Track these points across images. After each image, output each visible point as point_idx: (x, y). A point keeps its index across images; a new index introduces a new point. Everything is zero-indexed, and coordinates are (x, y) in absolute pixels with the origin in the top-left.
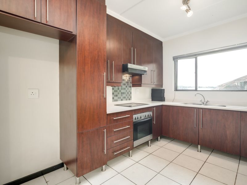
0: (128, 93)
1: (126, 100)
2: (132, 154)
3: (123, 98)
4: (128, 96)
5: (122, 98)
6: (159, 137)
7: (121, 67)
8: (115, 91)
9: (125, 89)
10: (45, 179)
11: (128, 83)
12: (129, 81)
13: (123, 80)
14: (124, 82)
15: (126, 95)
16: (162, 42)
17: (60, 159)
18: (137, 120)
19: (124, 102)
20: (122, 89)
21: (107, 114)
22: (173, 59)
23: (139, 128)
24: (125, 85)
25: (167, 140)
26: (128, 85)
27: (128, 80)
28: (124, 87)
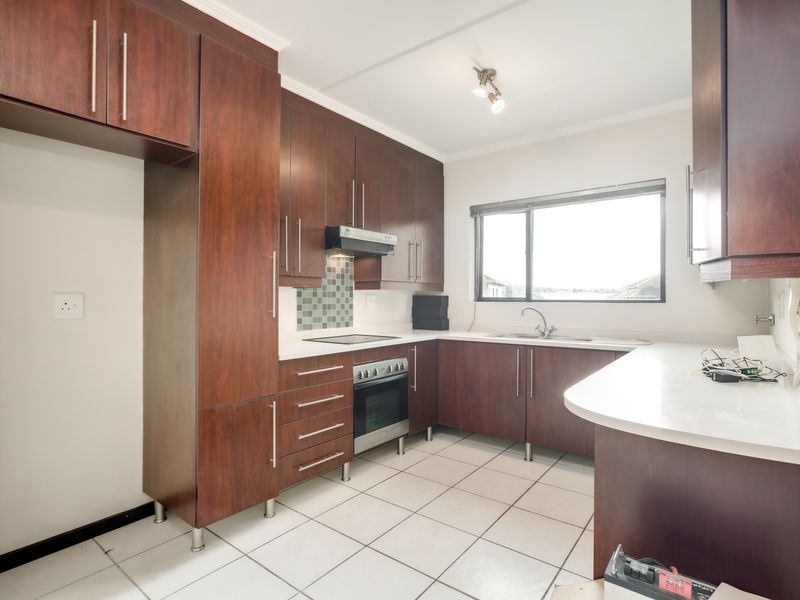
0: (343, 307)
1: (338, 325)
2: (349, 474)
3: (329, 319)
4: (343, 314)
5: (324, 320)
6: (429, 429)
7: (322, 234)
8: (305, 301)
9: (334, 295)
10: (101, 547)
11: (343, 277)
12: (347, 272)
13: (329, 270)
14: (331, 276)
15: (338, 313)
16: (442, 164)
17: (144, 491)
18: (364, 379)
19: (332, 331)
20: (324, 295)
21: (281, 362)
22: (469, 212)
23: (371, 402)
24: (334, 282)
25: (452, 437)
26: (343, 283)
27: (342, 270)
28: (331, 288)
